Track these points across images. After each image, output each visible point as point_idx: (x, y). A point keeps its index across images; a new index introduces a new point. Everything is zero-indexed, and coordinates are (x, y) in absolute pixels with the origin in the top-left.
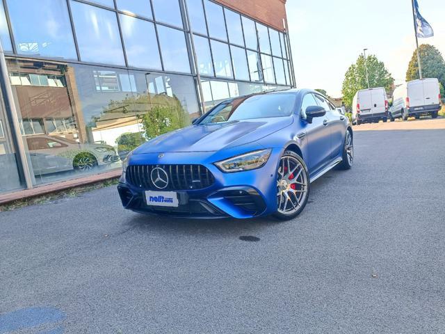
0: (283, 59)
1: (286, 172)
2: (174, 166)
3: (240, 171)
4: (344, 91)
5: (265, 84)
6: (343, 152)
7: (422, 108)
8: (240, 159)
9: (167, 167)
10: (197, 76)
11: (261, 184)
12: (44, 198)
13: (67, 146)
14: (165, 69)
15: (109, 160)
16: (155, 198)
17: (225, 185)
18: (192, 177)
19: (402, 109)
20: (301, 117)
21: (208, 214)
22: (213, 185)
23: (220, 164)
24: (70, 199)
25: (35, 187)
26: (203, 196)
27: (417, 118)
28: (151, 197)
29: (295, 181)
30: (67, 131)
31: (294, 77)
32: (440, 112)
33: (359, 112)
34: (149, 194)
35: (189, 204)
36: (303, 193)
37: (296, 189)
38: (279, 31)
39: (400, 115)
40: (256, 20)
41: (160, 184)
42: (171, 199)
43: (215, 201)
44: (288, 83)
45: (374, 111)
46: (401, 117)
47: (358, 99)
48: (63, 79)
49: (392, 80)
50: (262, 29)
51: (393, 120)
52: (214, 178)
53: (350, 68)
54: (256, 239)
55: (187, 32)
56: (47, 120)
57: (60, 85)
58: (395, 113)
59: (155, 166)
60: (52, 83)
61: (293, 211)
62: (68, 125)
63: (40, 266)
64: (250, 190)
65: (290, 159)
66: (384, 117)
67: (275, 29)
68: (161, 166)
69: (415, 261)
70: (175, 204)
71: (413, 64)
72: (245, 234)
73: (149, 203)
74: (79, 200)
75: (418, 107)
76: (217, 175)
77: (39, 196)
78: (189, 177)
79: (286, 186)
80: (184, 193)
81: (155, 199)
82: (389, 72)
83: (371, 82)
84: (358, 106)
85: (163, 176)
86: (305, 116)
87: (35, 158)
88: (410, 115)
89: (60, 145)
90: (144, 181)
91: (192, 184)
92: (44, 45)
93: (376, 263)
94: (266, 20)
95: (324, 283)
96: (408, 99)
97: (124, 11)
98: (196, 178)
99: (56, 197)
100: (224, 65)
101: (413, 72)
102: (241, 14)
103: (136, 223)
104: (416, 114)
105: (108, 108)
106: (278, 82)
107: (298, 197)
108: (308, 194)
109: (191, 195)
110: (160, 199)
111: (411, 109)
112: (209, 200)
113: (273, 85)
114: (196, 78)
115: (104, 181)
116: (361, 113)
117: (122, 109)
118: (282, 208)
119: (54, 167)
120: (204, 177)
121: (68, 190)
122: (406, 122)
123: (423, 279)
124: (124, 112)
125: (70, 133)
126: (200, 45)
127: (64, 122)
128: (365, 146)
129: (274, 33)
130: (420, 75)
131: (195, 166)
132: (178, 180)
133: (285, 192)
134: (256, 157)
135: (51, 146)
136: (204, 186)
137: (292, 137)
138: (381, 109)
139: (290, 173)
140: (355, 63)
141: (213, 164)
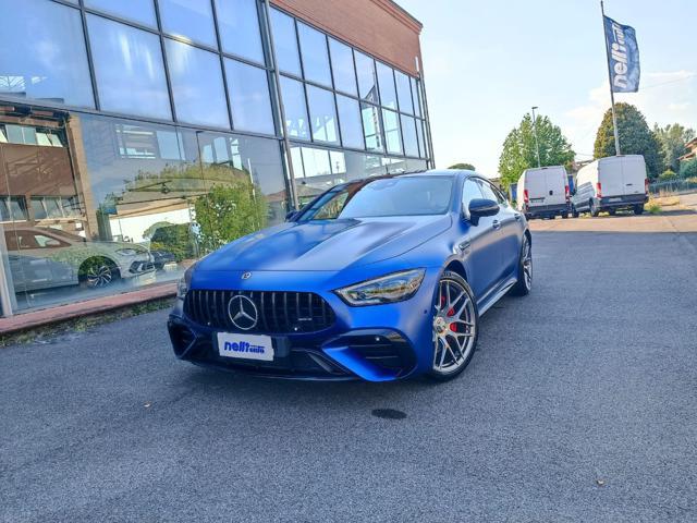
0: (414, 116)
1: (444, 305)
2: (268, 294)
3: (377, 304)
4: (502, 167)
5: (387, 155)
6: (518, 269)
7: (620, 199)
8: (377, 285)
9: (257, 295)
10: (284, 139)
11: (408, 324)
12: (33, 333)
13: (69, 245)
14: (235, 127)
15: (140, 269)
16: (235, 344)
17: (353, 327)
18: (298, 312)
19: (591, 200)
20: (463, 216)
21: (323, 374)
22: (333, 325)
23: (344, 292)
24: (77, 335)
25: (15, 313)
26: (315, 344)
27: (613, 214)
28: (227, 344)
29: (457, 318)
30: (64, 219)
31: (430, 145)
32: (647, 206)
33: (526, 201)
34: (223, 338)
35: (292, 356)
36: (468, 337)
37: (457, 331)
38: (410, 75)
39: (588, 208)
40: (375, 58)
41: (244, 322)
42: (261, 347)
43: (335, 353)
44: (423, 155)
45: (550, 201)
46: (589, 211)
47: (526, 182)
48: (62, 134)
49: (573, 154)
50: (384, 71)
51: (576, 215)
52: (334, 314)
53: (511, 135)
54: (400, 415)
55: (271, 72)
56: (32, 199)
57: (57, 143)
58: (579, 206)
59: (236, 293)
60: (43, 140)
61: (454, 367)
62: (68, 209)
63: (37, 461)
64: (391, 336)
65: (451, 285)
66: (565, 211)
67: (404, 73)
68: (247, 293)
69: (658, 457)
70: (268, 355)
71: (605, 132)
72: (381, 406)
73: (223, 352)
74: (92, 338)
75: (614, 197)
76: (339, 309)
77: (26, 330)
78: (292, 312)
79: (443, 326)
80: (283, 338)
81: (234, 347)
82: (568, 142)
83: (543, 157)
84: (526, 192)
85: (248, 309)
86: (468, 214)
87: (18, 264)
88: (602, 210)
89: (58, 243)
90: (215, 316)
91: (297, 323)
92: (35, 79)
93: (598, 459)
94: (391, 57)
95: (524, 497)
96: (599, 185)
97: (174, 35)
98: (305, 314)
99: (53, 332)
100: (324, 123)
101: (604, 143)
102: (353, 47)
103: (195, 382)
104: (610, 207)
105: (134, 185)
106: (408, 153)
107: (461, 344)
108: (476, 339)
109: (295, 341)
110: (243, 346)
111: (604, 200)
112: (326, 351)
113: (399, 157)
114: (283, 144)
115: (134, 307)
116: (531, 204)
117: (160, 187)
118: (438, 363)
119: (43, 279)
120: (317, 312)
121: (73, 320)
122: (596, 220)
123: (678, 489)
124: (163, 191)
125: (70, 222)
126: (290, 91)
127: (60, 202)
128: (544, 256)
129: (402, 78)
130: (618, 150)
131: (304, 296)
132: (275, 317)
133: (442, 336)
134: (402, 282)
135: (43, 245)
136: (318, 328)
137: (451, 247)
138: (560, 198)
139: (451, 306)
140: (518, 127)
141: (333, 292)
